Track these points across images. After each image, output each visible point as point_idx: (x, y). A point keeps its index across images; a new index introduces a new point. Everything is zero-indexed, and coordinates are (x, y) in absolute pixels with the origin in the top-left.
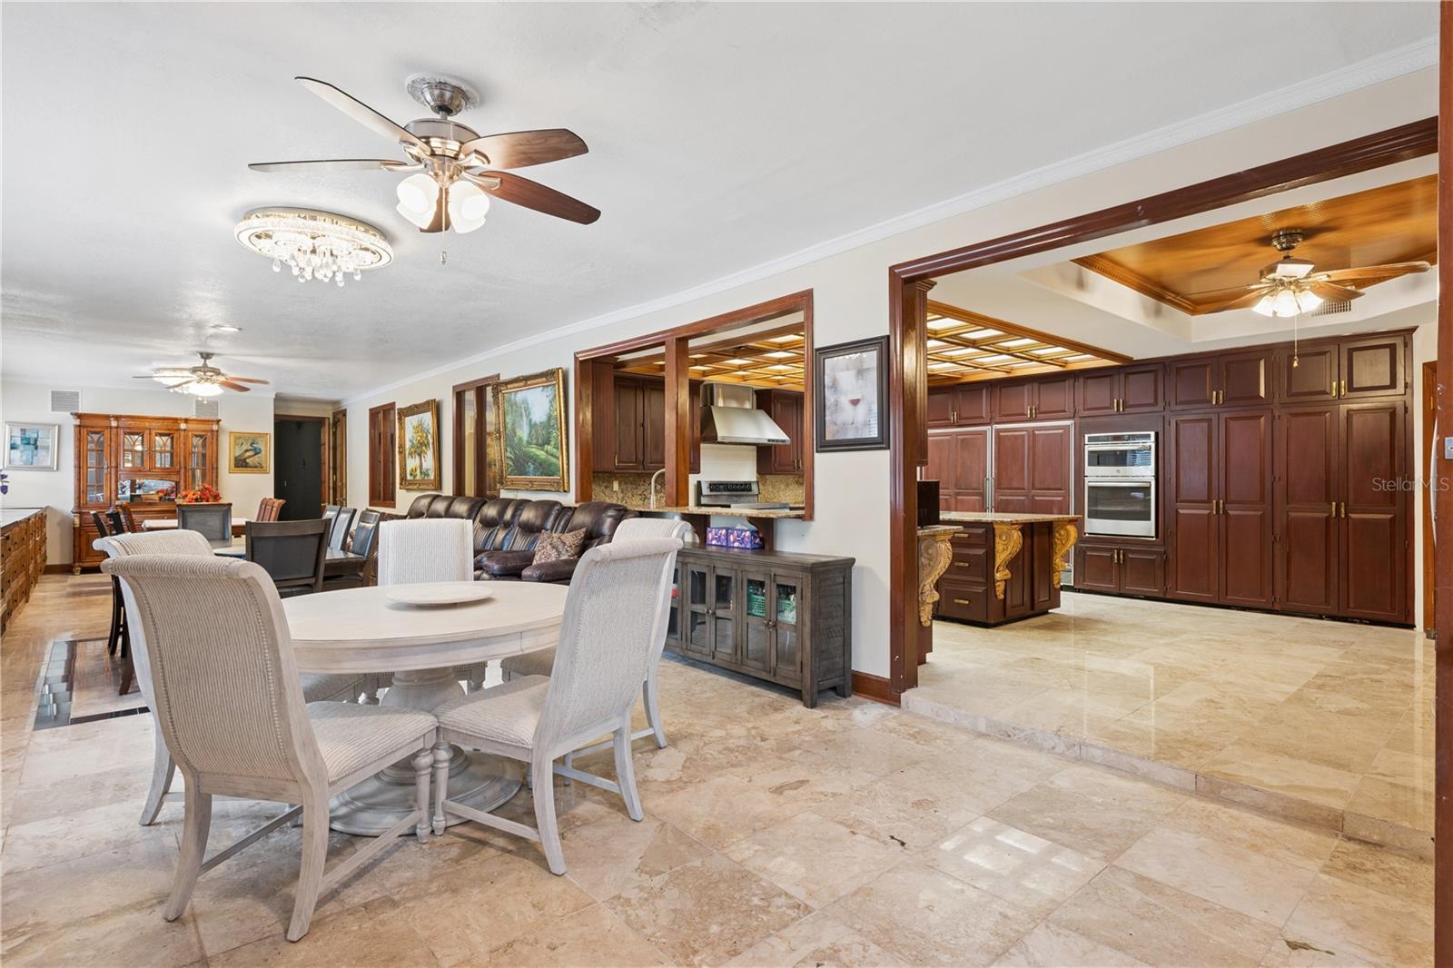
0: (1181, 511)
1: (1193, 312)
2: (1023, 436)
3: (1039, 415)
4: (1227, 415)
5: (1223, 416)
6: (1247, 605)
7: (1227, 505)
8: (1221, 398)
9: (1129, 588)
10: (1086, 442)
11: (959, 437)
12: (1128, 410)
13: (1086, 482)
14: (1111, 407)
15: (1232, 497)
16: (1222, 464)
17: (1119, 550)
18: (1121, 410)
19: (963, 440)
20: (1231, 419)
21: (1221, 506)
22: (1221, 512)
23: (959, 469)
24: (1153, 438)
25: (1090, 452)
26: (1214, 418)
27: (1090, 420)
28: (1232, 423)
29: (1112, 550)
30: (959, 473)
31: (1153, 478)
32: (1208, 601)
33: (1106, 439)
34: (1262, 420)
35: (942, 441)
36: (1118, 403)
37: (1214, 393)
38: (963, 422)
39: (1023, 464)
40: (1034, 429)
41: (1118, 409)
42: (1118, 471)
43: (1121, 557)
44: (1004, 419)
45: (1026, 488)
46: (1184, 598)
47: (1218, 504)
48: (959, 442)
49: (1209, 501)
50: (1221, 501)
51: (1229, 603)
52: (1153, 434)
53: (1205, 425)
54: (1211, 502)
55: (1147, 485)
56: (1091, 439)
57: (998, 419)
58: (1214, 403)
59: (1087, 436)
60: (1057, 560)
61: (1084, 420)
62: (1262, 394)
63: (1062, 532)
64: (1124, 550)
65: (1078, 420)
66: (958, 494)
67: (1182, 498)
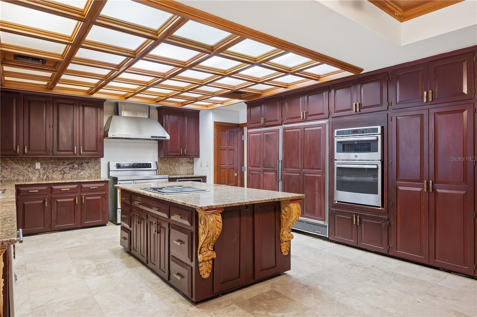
0: (400, 188)
1: (402, 19)
2: (298, 131)
3: (308, 117)
4: (435, 111)
5: (432, 111)
6: (452, 269)
7: (436, 185)
8: (430, 96)
9: (363, 244)
10: (336, 135)
11: (265, 134)
12: (363, 111)
13: (335, 164)
14: (351, 110)
15: (440, 178)
16: (432, 152)
17: (357, 215)
18: (358, 110)
19: (267, 135)
20: (439, 113)
21: (431, 185)
22: (431, 190)
23: (265, 155)
24: (379, 131)
25: (338, 142)
26: (425, 113)
27: (338, 119)
28: (439, 117)
29: (352, 214)
30: (264, 157)
31: (380, 162)
32: (420, 261)
33: (348, 132)
34: (465, 113)
35: (256, 136)
36: (356, 105)
37: (425, 93)
38: (268, 124)
39: (298, 150)
40: (305, 127)
41: (356, 111)
42: (356, 156)
43: (358, 220)
44: (289, 121)
45: (300, 167)
46: (403, 257)
47: (428, 183)
48: (265, 137)
49: (421, 180)
50: (431, 181)
51: (437, 266)
52: (379, 128)
53: (419, 119)
54: (423, 182)
55: (375, 167)
56: (338, 133)
57: (285, 121)
58: (425, 101)
59: (336, 131)
60: (284, 233)
61: (335, 120)
62: (465, 91)
63: (287, 209)
64: (360, 215)
65: (331, 119)
66: (264, 171)
67: (401, 178)
